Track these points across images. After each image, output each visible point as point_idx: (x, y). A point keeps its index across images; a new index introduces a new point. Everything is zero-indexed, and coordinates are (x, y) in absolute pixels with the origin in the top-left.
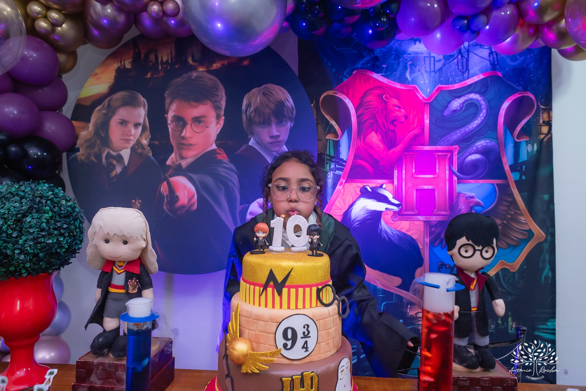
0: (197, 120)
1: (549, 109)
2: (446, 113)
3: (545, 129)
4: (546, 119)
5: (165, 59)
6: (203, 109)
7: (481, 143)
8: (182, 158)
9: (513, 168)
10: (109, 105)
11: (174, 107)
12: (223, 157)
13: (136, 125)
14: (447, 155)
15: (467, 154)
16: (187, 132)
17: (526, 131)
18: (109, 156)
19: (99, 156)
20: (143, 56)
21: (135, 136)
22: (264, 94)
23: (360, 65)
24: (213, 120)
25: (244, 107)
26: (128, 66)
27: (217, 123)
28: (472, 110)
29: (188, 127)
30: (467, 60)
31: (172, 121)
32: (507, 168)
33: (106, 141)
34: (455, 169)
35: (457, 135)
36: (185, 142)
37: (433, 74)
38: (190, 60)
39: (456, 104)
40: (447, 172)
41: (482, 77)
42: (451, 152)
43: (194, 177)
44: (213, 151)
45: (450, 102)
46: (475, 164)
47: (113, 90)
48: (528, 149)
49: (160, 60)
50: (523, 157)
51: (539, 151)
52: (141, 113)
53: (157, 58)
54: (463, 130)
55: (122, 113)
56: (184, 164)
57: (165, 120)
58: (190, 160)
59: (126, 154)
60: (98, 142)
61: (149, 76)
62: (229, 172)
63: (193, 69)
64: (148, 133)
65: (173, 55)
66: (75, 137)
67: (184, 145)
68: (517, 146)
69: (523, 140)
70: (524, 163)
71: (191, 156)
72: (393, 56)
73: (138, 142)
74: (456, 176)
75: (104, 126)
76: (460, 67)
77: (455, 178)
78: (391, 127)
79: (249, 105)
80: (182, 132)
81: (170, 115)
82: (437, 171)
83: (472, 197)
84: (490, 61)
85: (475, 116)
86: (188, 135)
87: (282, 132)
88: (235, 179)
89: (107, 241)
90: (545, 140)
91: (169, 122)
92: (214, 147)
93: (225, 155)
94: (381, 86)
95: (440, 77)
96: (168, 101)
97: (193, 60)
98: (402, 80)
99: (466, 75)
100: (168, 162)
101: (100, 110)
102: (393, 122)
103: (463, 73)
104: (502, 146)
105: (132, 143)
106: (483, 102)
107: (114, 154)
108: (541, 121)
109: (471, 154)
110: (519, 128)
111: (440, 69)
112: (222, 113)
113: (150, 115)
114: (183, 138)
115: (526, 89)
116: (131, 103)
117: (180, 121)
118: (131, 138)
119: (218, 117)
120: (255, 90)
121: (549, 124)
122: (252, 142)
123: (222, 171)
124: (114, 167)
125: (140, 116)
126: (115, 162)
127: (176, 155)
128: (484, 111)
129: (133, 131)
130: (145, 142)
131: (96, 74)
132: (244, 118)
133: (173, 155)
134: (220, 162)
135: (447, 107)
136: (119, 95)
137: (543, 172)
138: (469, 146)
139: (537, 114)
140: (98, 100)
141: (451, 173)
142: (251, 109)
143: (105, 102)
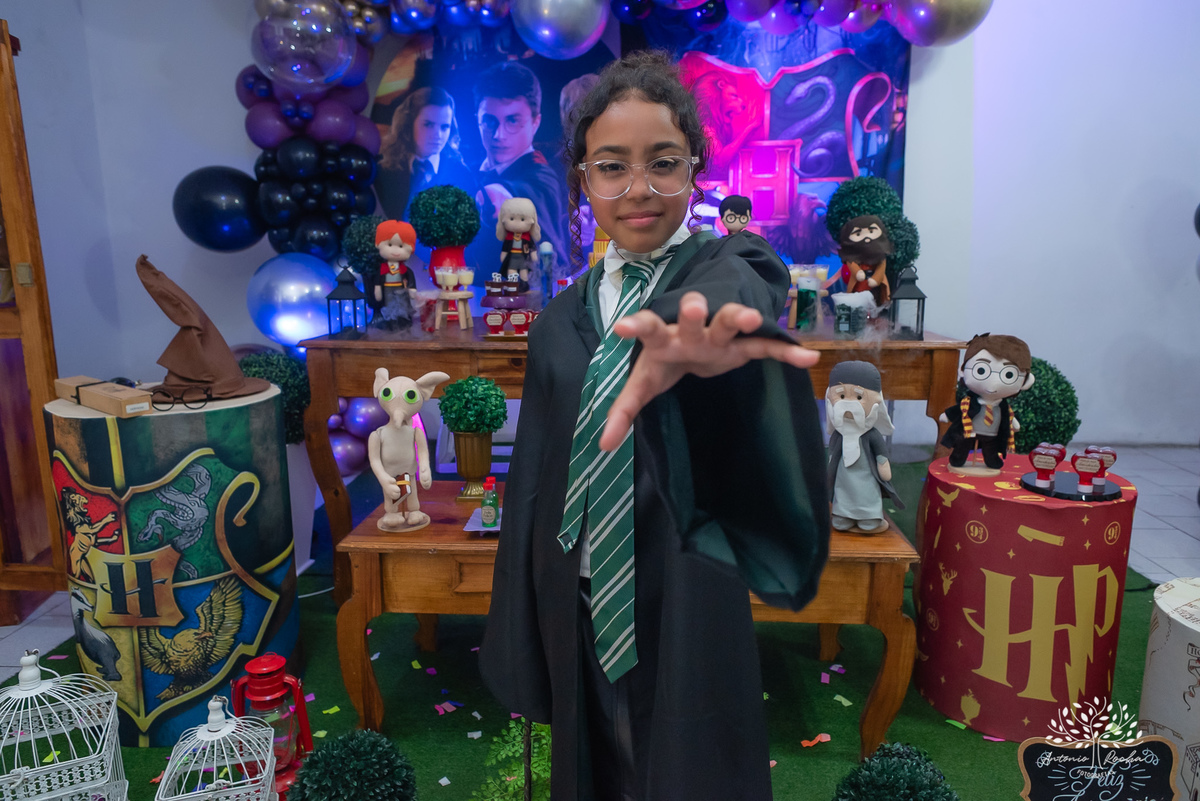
0: (511, 119)
1: (904, 92)
2: (789, 101)
3: (898, 117)
4: (901, 105)
5: (470, 47)
6: (516, 106)
7: (827, 136)
8: (497, 163)
9: (861, 164)
10: (411, 105)
11: (484, 104)
12: (541, 160)
13: (444, 127)
14: (787, 151)
15: (810, 149)
16: (500, 134)
17: (876, 121)
18: (415, 163)
19: (405, 164)
20: (445, 44)
21: (442, 139)
22: (584, 86)
23: (691, 46)
24: (528, 117)
25: (562, 102)
26: (429, 56)
27: (534, 122)
28: (819, 97)
29: (501, 127)
30: (815, 36)
31: (483, 121)
32: (854, 164)
33: (412, 147)
34: (797, 167)
35: (800, 126)
36: (499, 145)
37: (775, 54)
38: (499, 48)
39: (801, 90)
40: (788, 170)
41: (831, 56)
42: (793, 147)
43: (511, 184)
44: (530, 155)
45: (793, 88)
46: (819, 160)
47: (415, 84)
48: (878, 141)
49: (464, 49)
50: (873, 150)
51: (891, 142)
52: (449, 113)
53: (461, 47)
54: (807, 121)
55: (426, 113)
56: (499, 169)
57: (476, 119)
58: (505, 166)
59: (435, 161)
60: (403, 147)
61: (453, 68)
62: (549, 178)
63: (504, 58)
64: (458, 135)
65: (480, 41)
66: (379, 142)
67: (497, 148)
68: (866, 139)
69: (873, 132)
70: (872, 157)
71: (506, 161)
72: (730, 34)
73: (448, 146)
74: (798, 174)
75: (407, 129)
76: (807, 45)
77: (796, 177)
78: (727, 120)
79: (567, 100)
80: (494, 133)
81: (481, 114)
82: (777, 169)
83: (815, 198)
84: (841, 35)
85: (821, 104)
86: (502, 137)
88: (555, 185)
89: (512, 219)
90: (898, 130)
91: (480, 122)
92: (531, 149)
93: (543, 158)
94: (715, 70)
95: (784, 57)
96: (477, 98)
97: (503, 48)
98: (740, 62)
99: (813, 54)
100: (482, 169)
101: (402, 110)
102: (728, 114)
103: (810, 52)
104: (849, 138)
105: (441, 148)
106: (831, 87)
107: (422, 160)
108: (895, 108)
109: (815, 149)
110: (869, 117)
111: (784, 49)
112: (538, 109)
113: (457, 113)
114: (497, 140)
115: (879, 70)
116: (436, 101)
117: (493, 122)
118: (439, 142)
119: (534, 115)
120: (573, 82)
121: (903, 111)
123: (541, 177)
125: (447, 116)
126: (423, 170)
127: (489, 160)
128: (832, 97)
129: (441, 133)
130: (455, 146)
131: (394, 68)
132: (563, 116)
133: (486, 161)
134: (539, 166)
135: (789, 94)
136: (422, 92)
137: (893, 167)
138: (813, 140)
139: (891, 99)
140: (398, 99)
141: (793, 171)
142: (571, 104)
143: (407, 100)
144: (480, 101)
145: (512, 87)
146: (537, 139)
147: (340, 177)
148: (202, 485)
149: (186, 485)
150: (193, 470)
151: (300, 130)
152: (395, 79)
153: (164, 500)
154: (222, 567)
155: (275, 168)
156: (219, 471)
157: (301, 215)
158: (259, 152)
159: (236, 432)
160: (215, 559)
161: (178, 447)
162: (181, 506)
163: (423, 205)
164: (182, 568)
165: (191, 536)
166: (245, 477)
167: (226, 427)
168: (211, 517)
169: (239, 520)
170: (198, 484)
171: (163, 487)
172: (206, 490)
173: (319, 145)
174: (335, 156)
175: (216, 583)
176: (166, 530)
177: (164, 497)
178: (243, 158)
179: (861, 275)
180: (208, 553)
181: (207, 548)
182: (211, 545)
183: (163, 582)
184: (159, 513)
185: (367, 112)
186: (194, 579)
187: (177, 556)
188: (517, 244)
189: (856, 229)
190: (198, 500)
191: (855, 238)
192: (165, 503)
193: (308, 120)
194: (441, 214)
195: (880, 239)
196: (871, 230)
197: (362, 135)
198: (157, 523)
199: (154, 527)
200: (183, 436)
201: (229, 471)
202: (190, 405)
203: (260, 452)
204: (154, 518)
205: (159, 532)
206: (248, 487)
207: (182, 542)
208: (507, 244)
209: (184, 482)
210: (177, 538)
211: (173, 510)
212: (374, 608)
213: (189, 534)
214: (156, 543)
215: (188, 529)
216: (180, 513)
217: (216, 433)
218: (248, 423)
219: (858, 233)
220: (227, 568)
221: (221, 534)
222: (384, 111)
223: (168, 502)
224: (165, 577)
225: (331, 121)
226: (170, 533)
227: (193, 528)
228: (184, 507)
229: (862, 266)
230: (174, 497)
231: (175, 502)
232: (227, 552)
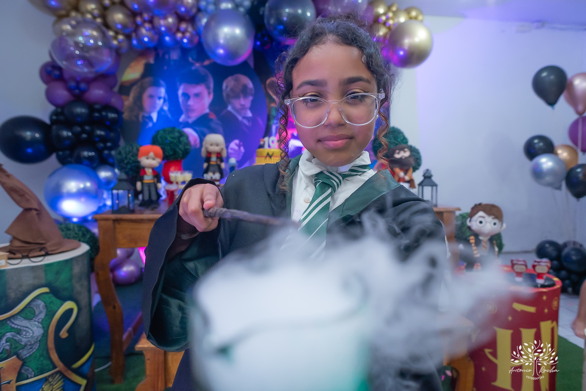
0: (197, 95)
5: (175, 58)
6: (199, 89)
8: (189, 117)
10: (141, 86)
11: (182, 87)
12: (213, 117)
13: (160, 98)
16: (191, 102)
18: (143, 117)
19: (137, 117)
20: (161, 55)
21: (159, 105)
22: (235, 80)
24: (206, 94)
25: (224, 88)
26: (152, 61)
27: (209, 97)
29: (192, 99)
31: (182, 96)
33: (141, 108)
36: (190, 108)
38: (190, 59)
43: (197, 128)
44: (207, 114)
47: (144, 76)
49: (172, 59)
52: (162, 91)
53: (169, 57)
55: (150, 91)
56: (190, 121)
57: (178, 95)
59: (154, 116)
60: (136, 108)
62: (217, 125)
63: (193, 64)
64: (167, 103)
65: (180, 55)
66: (123, 105)
67: (189, 110)
71: (194, 117)
75: (139, 99)
79: (227, 87)
80: (187, 102)
81: (180, 92)
86: (192, 104)
87: (247, 102)
89: (211, 145)
91: (180, 96)
92: (207, 111)
93: (215, 116)
96: (178, 83)
97: (192, 59)
100: (181, 120)
101: (136, 89)
105: (158, 109)
107: (146, 115)
112: (211, 91)
113: (167, 92)
114: (189, 106)
116: (156, 84)
117: (186, 96)
118: (157, 106)
119: (209, 93)
120: (230, 78)
122: (230, 108)
123: (213, 125)
124: (147, 123)
125: (161, 93)
126: (147, 120)
127: (185, 115)
129: (157, 102)
130: (166, 108)
132: (224, 94)
133: (183, 116)
134: (211, 120)
136: (148, 80)
140: (134, 83)
142: (229, 89)
143: (139, 84)
144: (180, 84)
145: (196, 79)
146: (211, 106)
147: (102, 123)
148: (40, 313)
149: (29, 314)
150: (34, 303)
151: (79, 97)
152: (133, 72)
153: (13, 326)
154: (51, 367)
155: (62, 117)
156: (51, 302)
157: (77, 143)
158: (52, 108)
159: (64, 276)
160: (47, 362)
161: (24, 288)
162: (25, 329)
163: (161, 137)
164: (23, 371)
165: (31, 348)
166: (69, 305)
167: (58, 273)
168: (45, 335)
169: (64, 334)
170: (37, 312)
171: (13, 316)
172: (42, 316)
173: (90, 106)
174: (99, 111)
175: (46, 379)
176: (13, 346)
177: (13, 323)
178: (43, 111)
179: (402, 174)
180: (42, 358)
181: (41, 355)
182: (45, 353)
183: (9, 383)
184: (9, 335)
185: (116, 89)
186: (31, 378)
187: (20, 363)
188: (214, 158)
189: (397, 151)
190: (36, 323)
191: (397, 156)
192: (13, 328)
193: (83, 92)
194: (171, 142)
195: (410, 156)
196: (405, 152)
197: (114, 101)
198: (7, 342)
199: (4, 345)
200: (28, 280)
201: (58, 301)
202: (33, 259)
203: (78, 287)
204: (4, 339)
205: (8, 348)
206: (70, 311)
207: (25, 353)
208: (208, 159)
209: (28, 313)
210: (21, 351)
211: (19, 332)
212: (159, 386)
213: (30, 347)
214: (5, 356)
215: (29, 344)
216: (24, 333)
217: (51, 277)
218: (71, 269)
219: (399, 153)
220: (55, 367)
221: (51, 344)
222: (125, 89)
223: (16, 327)
224: (11, 379)
225: (97, 93)
226: (16, 348)
227: (33, 342)
228: (27, 329)
229: (402, 169)
230: (20, 322)
231: (21, 326)
232: (55, 357)
